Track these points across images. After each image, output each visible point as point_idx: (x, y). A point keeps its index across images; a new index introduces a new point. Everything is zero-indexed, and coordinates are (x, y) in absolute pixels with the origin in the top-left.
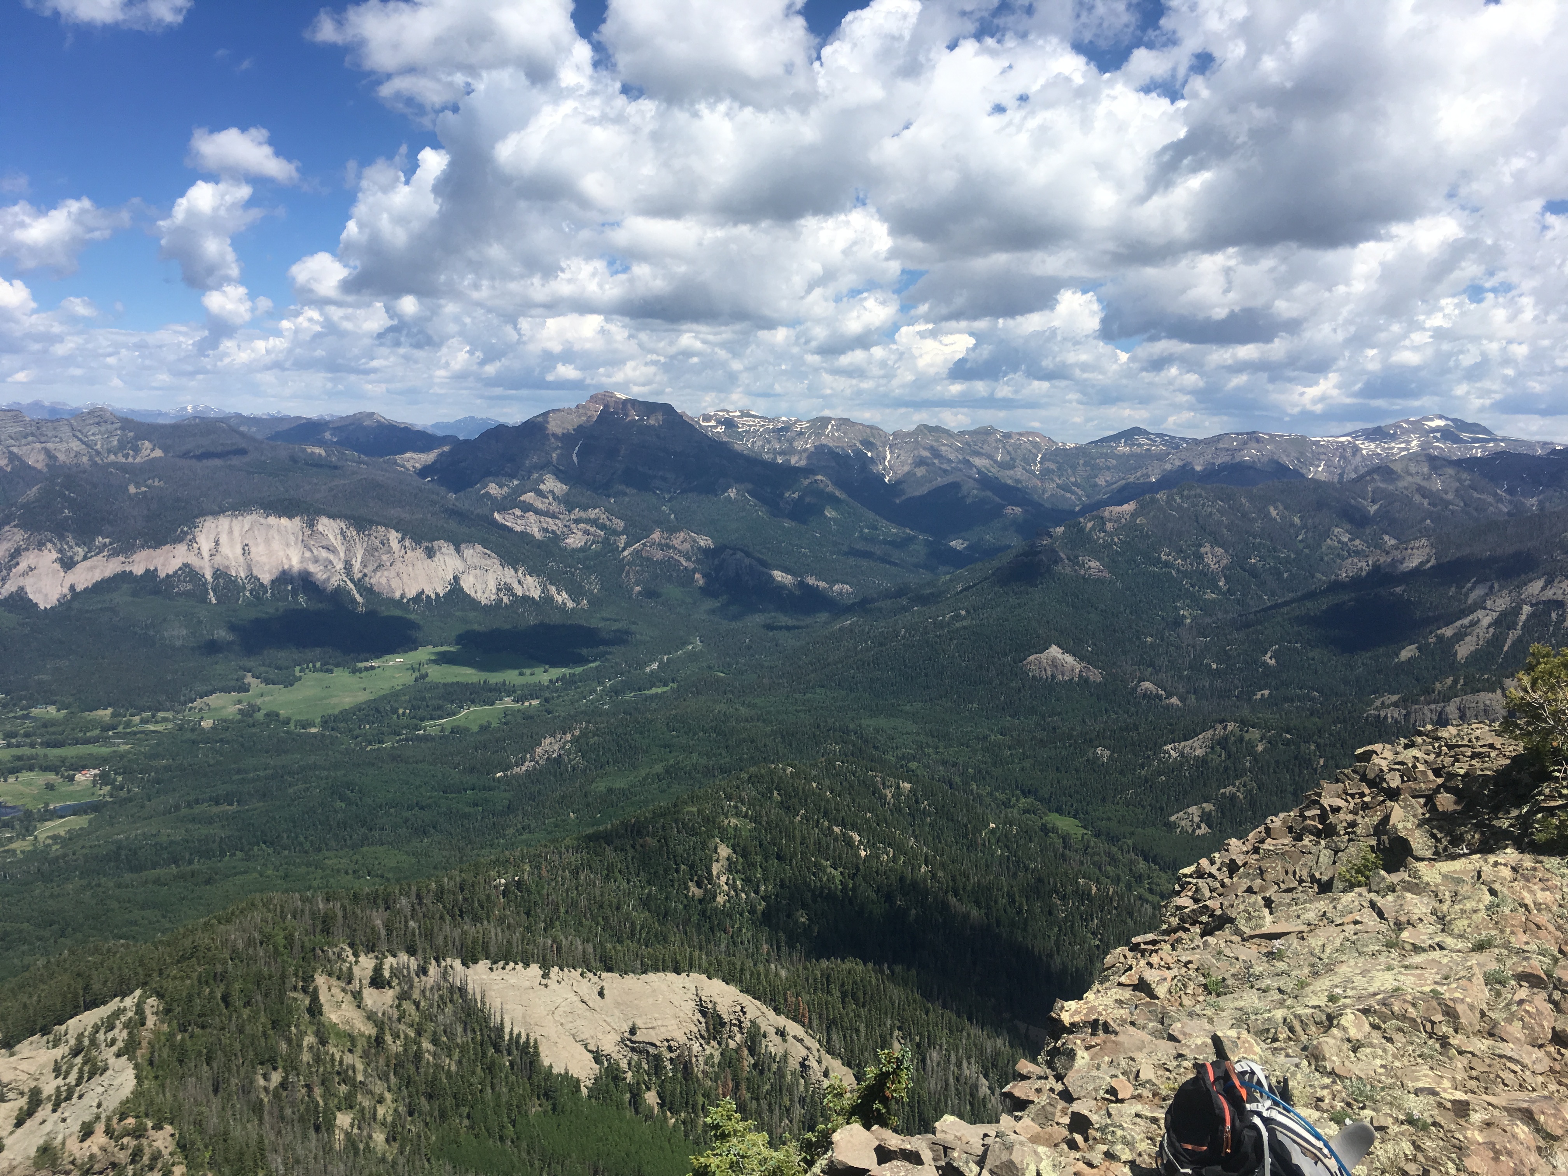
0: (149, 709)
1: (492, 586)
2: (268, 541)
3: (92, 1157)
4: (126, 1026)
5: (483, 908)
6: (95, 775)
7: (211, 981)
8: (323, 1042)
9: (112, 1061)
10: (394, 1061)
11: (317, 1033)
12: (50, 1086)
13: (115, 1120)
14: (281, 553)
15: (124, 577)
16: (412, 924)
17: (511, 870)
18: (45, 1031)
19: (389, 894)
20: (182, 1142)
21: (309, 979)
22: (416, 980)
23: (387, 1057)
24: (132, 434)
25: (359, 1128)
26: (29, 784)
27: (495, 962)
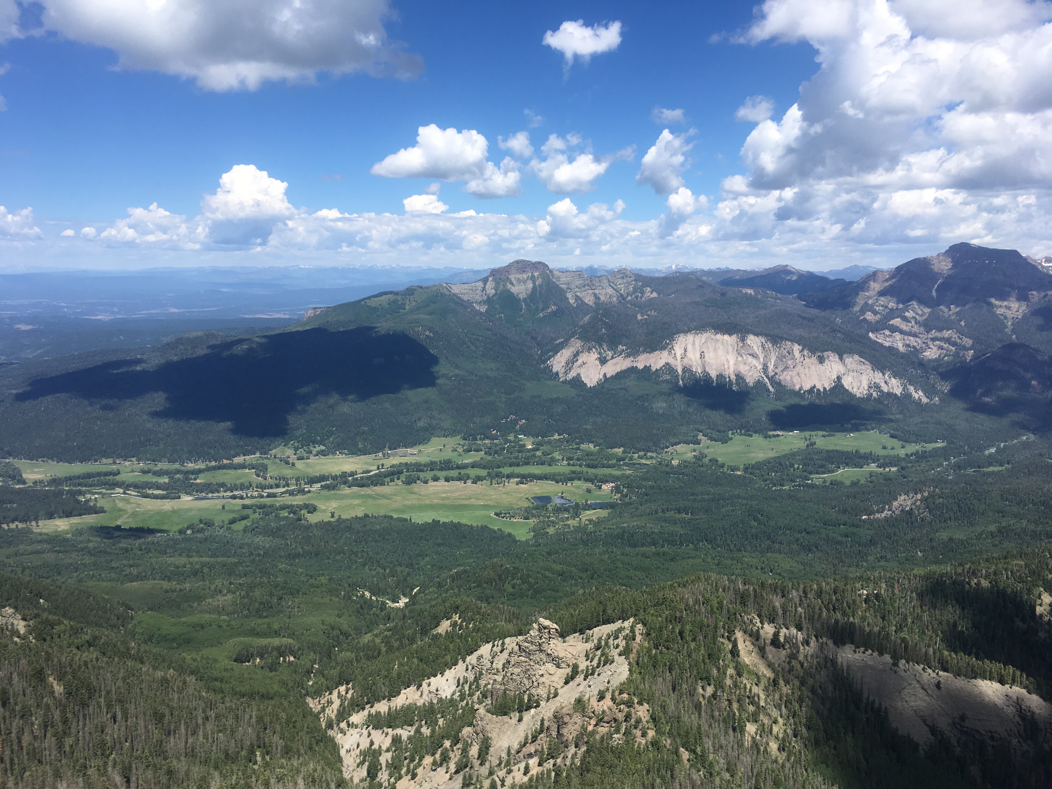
0: (643, 450)
1: (865, 384)
2: (715, 350)
3: (603, 712)
4: (625, 638)
5: (850, 608)
6: (612, 487)
7: (673, 621)
8: (739, 675)
9: (616, 657)
10: (785, 698)
11: (736, 668)
12: (583, 665)
13: (617, 693)
14: (723, 358)
15: (633, 370)
16: (799, 609)
17: (871, 585)
18: (582, 632)
19: (785, 587)
20: (654, 716)
21: (731, 632)
22: (802, 648)
23: (781, 694)
24: (640, 284)
25: (761, 736)
26: (578, 487)
27: (858, 647)
